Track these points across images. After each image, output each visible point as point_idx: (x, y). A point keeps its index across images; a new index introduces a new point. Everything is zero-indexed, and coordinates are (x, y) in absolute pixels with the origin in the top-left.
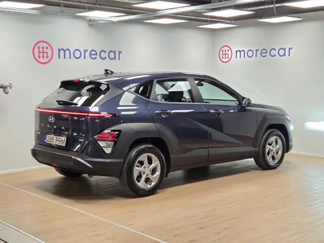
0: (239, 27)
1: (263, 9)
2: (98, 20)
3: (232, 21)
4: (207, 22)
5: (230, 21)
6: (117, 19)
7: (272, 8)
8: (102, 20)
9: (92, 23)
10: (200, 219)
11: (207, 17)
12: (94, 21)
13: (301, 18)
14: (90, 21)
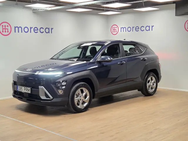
0: (123, 13)
1: (136, 3)
2: (39, 9)
3: (118, 10)
4: (103, 11)
5: (117, 10)
6: (50, 9)
7: (142, 2)
8: (41, 10)
9: (35, 11)
10: (102, 128)
11: (103, 7)
12: (36, 10)
13: (158, 8)
14: (34, 10)
